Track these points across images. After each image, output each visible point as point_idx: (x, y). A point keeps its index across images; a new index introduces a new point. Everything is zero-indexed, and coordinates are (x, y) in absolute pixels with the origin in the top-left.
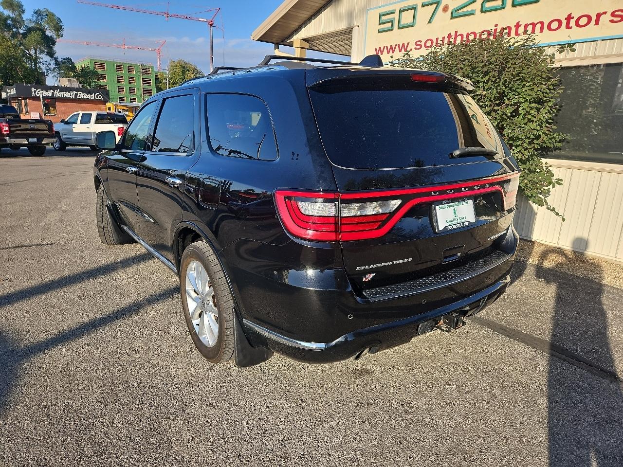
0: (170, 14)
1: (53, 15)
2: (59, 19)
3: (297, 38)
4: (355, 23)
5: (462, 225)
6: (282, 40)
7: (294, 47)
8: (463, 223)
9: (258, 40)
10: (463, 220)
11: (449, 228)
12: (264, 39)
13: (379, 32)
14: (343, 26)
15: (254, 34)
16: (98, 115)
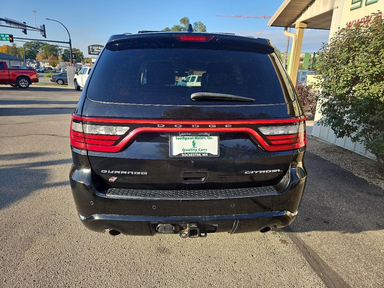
0: (266, 17)
1: (203, 24)
2: (205, 26)
3: (298, 22)
4: (335, 6)
5: (200, 155)
6: (289, 24)
7: (296, 27)
8: (201, 154)
9: (272, 26)
10: (203, 152)
11: (183, 155)
12: (274, 25)
13: (351, 10)
14: (327, 9)
15: (269, 22)
16: (198, 77)
